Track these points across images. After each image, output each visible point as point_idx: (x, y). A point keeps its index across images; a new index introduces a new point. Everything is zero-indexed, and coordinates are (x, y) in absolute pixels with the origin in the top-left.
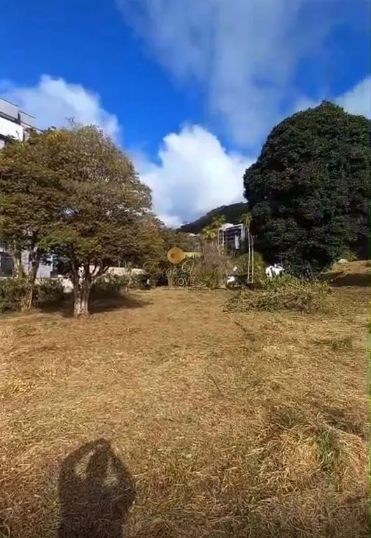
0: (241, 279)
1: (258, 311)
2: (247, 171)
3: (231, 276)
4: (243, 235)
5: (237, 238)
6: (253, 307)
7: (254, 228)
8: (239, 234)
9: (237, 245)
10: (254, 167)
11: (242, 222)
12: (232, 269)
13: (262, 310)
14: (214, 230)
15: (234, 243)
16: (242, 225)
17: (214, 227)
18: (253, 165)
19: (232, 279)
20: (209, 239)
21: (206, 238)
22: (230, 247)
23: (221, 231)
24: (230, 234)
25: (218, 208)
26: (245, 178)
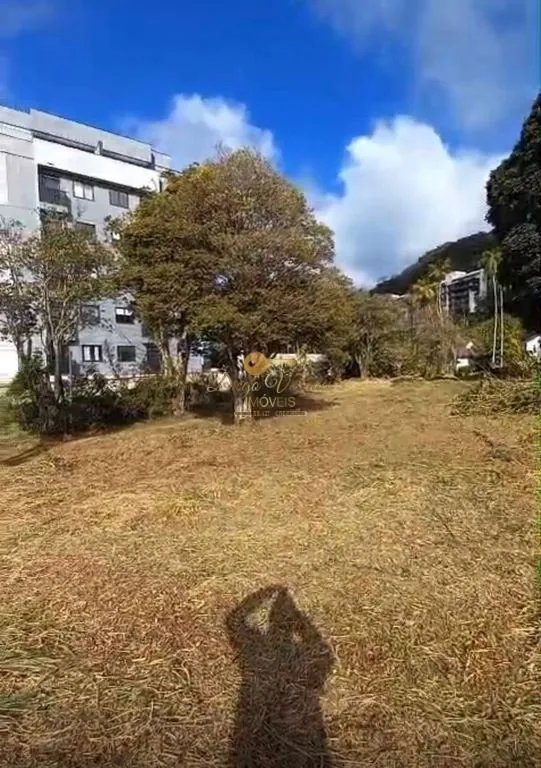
0: (481, 362)
1: (515, 413)
2: (493, 175)
3: (463, 357)
4: (483, 287)
5: (472, 295)
6: (505, 406)
7: (505, 274)
8: (476, 289)
9: (472, 306)
10: (507, 164)
11: (483, 267)
12: (465, 346)
13: (522, 412)
14: (431, 285)
15: (467, 302)
16: (482, 270)
17: (434, 279)
18: (505, 162)
19: (464, 363)
20: (424, 301)
21: (418, 300)
22: (459, 312)
23: (444, 286)
24: (460, 290)
25: (439, 248)
26: (489, 187)
